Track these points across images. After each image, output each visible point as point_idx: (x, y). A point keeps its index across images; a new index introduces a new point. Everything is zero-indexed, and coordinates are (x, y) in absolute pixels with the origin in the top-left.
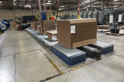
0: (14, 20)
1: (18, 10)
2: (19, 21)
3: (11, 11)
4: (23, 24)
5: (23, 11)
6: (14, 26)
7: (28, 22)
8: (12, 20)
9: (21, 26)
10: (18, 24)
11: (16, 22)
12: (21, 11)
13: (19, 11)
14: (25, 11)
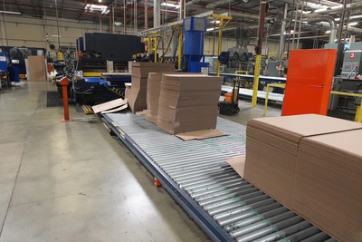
0: (45, 51)
1: (62, 19)
2: (61, 57)
3: (38, 21)
4: (79, 74)
5: (79, 25)
6: (41, 75)
7: (110, 64)
8: (34, 51)
9: (69, 85)
10: (58, 68)
11: (50, 60)
12: (72, 23)
13: (64, 22)
14: (83, 26)
